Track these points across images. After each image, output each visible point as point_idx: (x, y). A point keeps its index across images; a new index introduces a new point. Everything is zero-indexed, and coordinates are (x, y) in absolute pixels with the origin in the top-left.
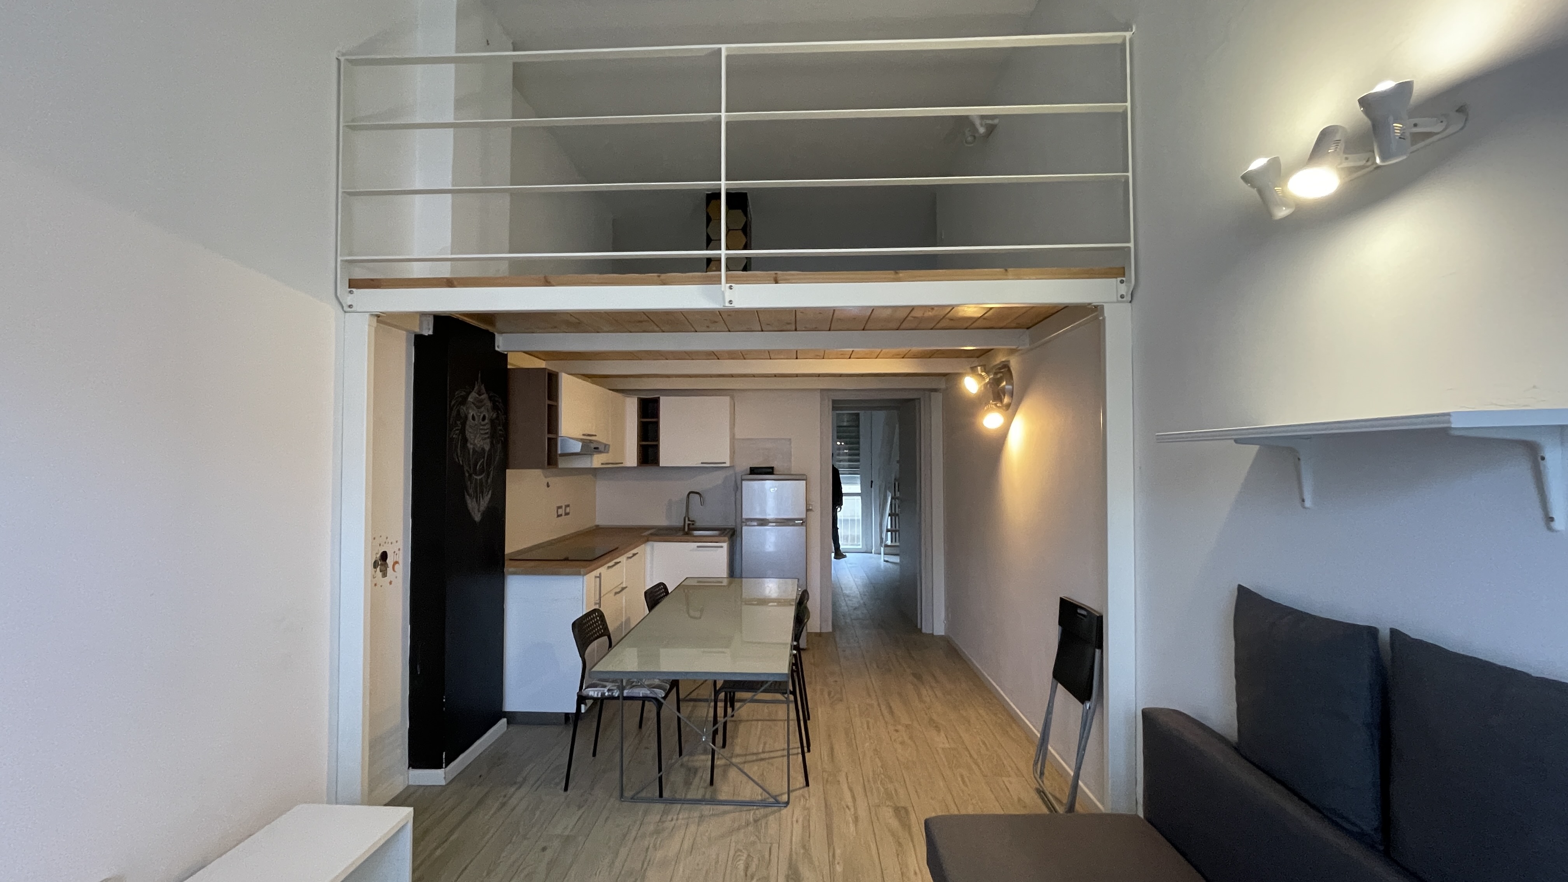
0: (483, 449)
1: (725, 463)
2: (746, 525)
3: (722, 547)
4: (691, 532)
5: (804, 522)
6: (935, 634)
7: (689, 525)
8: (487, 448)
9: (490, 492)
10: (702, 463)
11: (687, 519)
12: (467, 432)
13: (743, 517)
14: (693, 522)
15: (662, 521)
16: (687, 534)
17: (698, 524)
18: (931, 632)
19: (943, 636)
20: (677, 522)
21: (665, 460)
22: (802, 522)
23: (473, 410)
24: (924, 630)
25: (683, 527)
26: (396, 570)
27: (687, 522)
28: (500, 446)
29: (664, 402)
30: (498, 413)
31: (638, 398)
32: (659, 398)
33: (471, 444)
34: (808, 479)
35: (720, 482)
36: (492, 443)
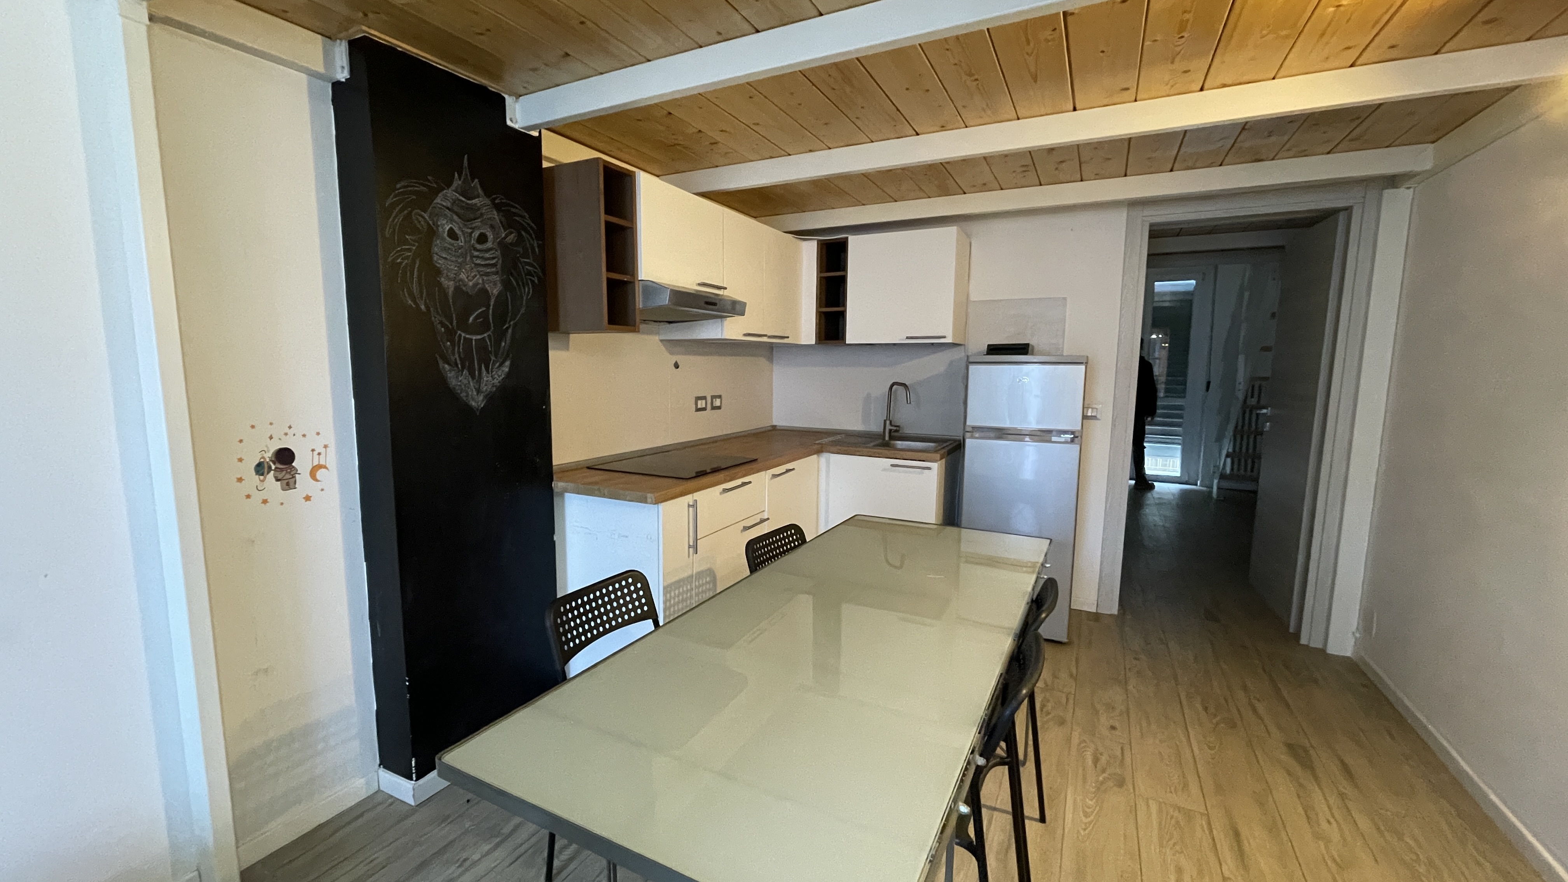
0: (484, 291)
1: (944, 337)
2: (972, 437)
3: (929, 468)
4: (893, 442)
5: (1076, 437)
6: (1332, 649)
7: (890, 430)
8: (495, 291)
9: (508, 363)
10: (907, 338)
11: (888, 422)
12: (435, 258)
13: (968, 423)
14: (898, 428)
15: (854, 423)
16: (886, 445)
17: (908, 431)
18: (1320, 646)
19: (1348, 658)
20: (875, 427)
21: (854, 334)
22: (1072, 436)
23: (452, 221)
24: (1303, 641)
25: (882, 433)
26: (318, 477)
27: (888, 427)
28: (527, 291)
29: (855, 242)
30: (520, 235)
31: (819, 241)
32: (847, 238)
33: (449, 279)
34: (1090, 362)
35: (942, 369)
36: (506, 284)
